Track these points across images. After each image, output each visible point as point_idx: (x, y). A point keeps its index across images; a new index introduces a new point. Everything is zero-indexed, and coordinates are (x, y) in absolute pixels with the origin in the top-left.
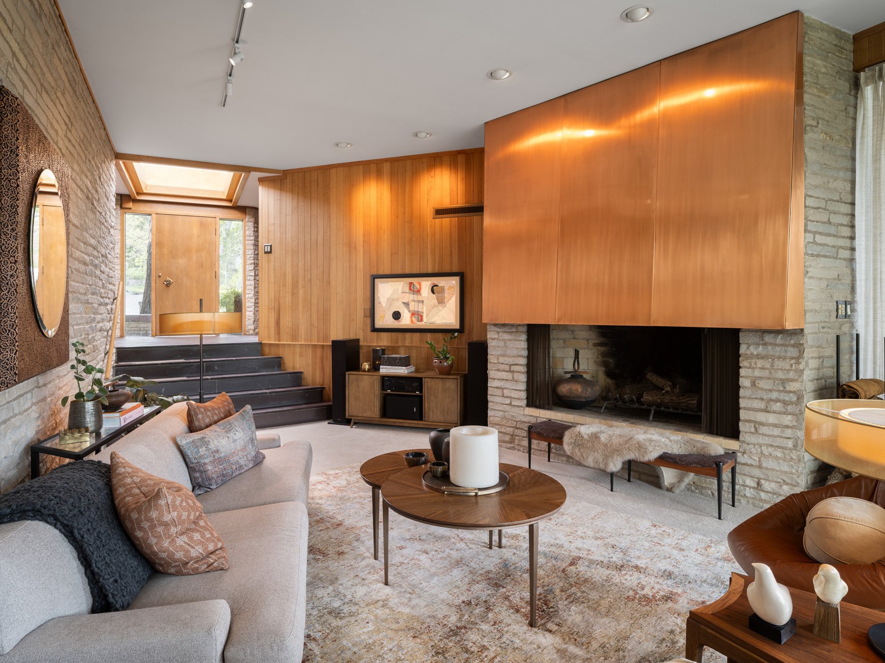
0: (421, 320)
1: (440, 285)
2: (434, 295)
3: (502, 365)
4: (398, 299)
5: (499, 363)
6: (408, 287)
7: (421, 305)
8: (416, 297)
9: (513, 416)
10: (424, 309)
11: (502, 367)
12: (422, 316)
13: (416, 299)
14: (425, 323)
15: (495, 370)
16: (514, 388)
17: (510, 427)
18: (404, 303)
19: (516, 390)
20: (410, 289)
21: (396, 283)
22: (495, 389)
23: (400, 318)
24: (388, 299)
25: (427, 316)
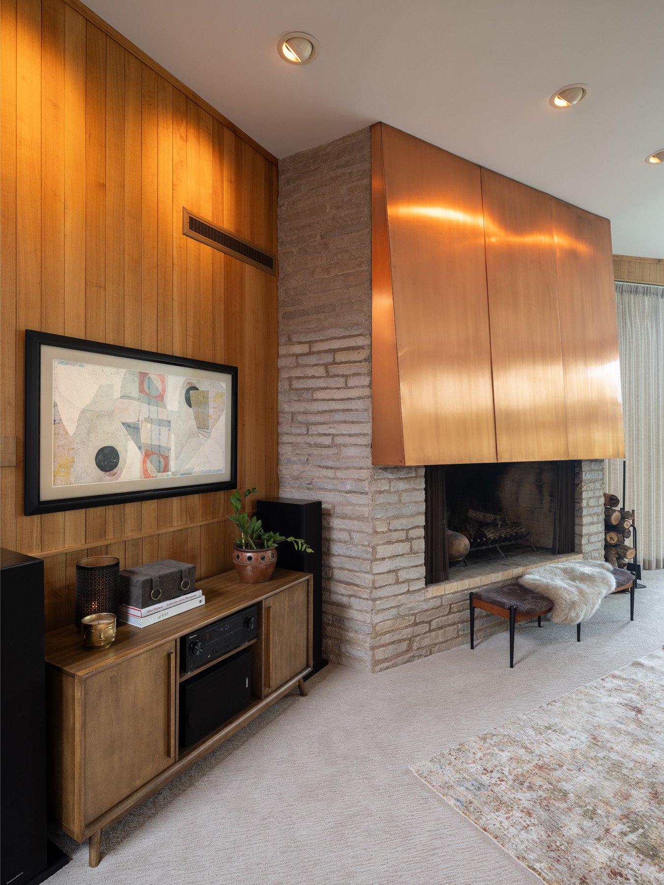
0: (166, 469)
1: (201, 388)
2: (191, 410)
3: (396, 533)
4: (110, 414)
5: (390, 531)
6: (137, 385)
7: (164, 430)
8: (154, 411)
9: (410, 609)
10: (171, 441)
11: (395, 536)
12: (166, 459)
13: (154, 416)
14: (174, 476)
15: (384, 544)
16: (412, 564)
17: (406, 627)
18: (127, 425)
19: (416, 566)
20: (142, 390)
21: (107, 369)
22: (386, 575)
23: (115, 465)
24: (83, 412)
25: (177, 458)
